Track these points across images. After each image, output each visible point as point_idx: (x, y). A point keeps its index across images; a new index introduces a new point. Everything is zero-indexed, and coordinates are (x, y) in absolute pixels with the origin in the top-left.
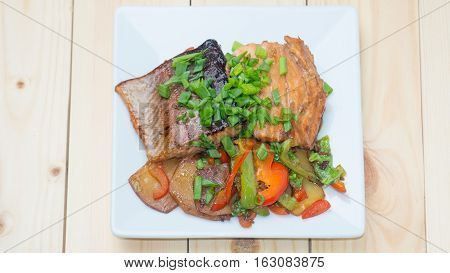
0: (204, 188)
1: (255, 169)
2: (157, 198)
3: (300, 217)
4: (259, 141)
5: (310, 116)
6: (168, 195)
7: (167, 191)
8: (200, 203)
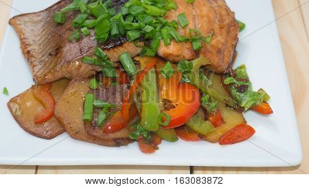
0: (96, 109)
1: (159, 88)
2: (39, 122)
3: (218, 143)
4: (164, 59)
5: (223, 41)
6: (53, 119)
7: (52, 115)
8: (90, 124)
